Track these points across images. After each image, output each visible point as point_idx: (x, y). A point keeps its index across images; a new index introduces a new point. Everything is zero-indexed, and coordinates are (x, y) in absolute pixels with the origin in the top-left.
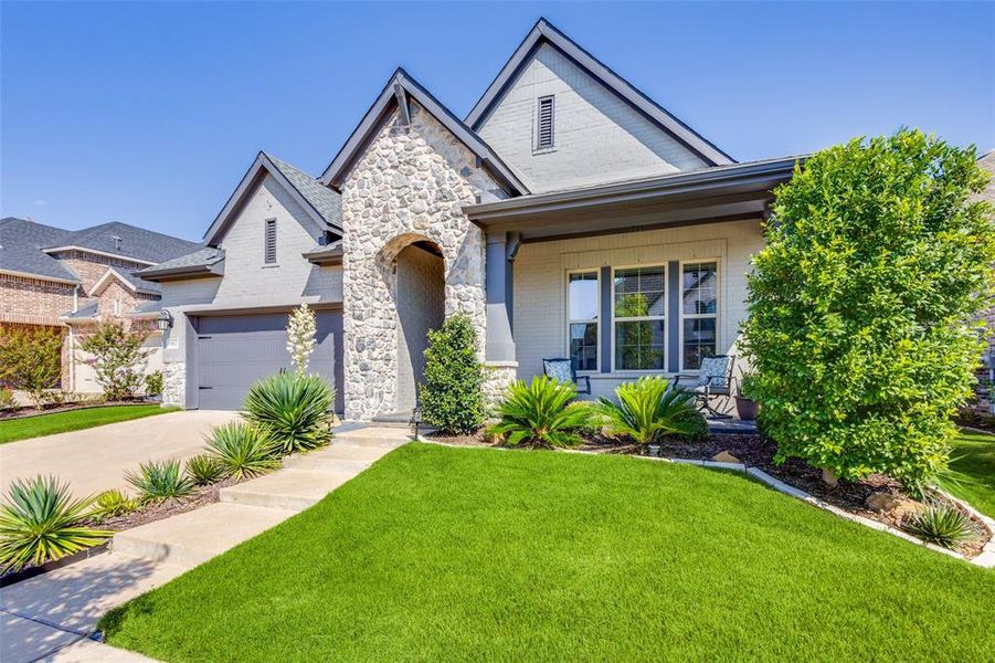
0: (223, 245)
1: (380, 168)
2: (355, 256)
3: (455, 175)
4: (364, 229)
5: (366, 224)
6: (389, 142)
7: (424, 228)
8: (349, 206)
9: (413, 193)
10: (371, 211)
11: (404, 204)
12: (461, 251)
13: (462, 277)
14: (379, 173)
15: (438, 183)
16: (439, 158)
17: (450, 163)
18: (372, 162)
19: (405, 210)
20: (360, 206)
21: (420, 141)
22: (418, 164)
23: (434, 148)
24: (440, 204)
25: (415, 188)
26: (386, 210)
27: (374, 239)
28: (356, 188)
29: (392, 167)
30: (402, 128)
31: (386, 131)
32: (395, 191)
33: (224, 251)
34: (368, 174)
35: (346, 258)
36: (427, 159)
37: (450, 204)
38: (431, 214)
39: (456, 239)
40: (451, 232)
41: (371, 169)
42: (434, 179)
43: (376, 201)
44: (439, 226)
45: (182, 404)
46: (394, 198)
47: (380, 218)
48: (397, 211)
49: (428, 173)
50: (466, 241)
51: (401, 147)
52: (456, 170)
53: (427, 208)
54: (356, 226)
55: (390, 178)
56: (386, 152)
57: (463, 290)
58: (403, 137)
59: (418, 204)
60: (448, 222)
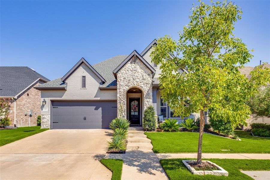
0: (66, 81)
1: (128, 71)
2: (121, 90)
3: (146, 75)
4: (123, 84)
5: (123, 83)
6: (130, 65)
7: (139, 86)
8: (119, 78)
9: (136, 77)
10: (125, 80)
11: (134, 79)
12: (148, 92)
13: (148, 97)
14: (127, 72)
15: (142, 76)
16: (143, 71)
17: (145, 72)
18: (125, 69)
19: (134, 81)
20: (122, 79)
21: (138, 66)
22: (137, 71)
23: (141, 68)
24: (143, 81)
25: (137, 77)
26: (129, 80)
27: (126, 87)
28: (121, 74)
29: (131, 71)
30: (133, 62)
31: (129, 62)
32: (131, 76)
33: (67, 83)
34: (124, 71)
35: (118, 90)
36: (140, 70)
37: (145, 81)
38: (141, 83)
39: (147, 89)
40: (145, 87)
41: (125, 70)
42: (141, 75)
43: (126, 78)
44: (143, 86)
45: (49, 127)
46: (131, 78)
47: (128, 82)
48: (132, 81)
49: (140, 74)
50: (149, 89)
51: (133, 67)
52: (147, 74)
53: (139, 81)
54: (121, 83)
55: (130, 73)
56: (129, 67)
57: (148, 100)
58: (133, 65)
59: (137, 80)
60: (145, 85)
